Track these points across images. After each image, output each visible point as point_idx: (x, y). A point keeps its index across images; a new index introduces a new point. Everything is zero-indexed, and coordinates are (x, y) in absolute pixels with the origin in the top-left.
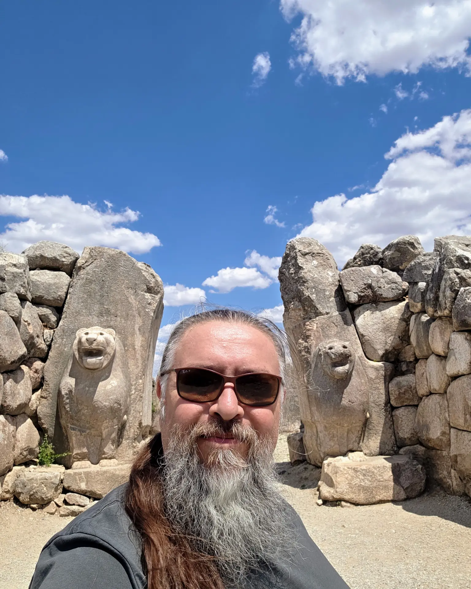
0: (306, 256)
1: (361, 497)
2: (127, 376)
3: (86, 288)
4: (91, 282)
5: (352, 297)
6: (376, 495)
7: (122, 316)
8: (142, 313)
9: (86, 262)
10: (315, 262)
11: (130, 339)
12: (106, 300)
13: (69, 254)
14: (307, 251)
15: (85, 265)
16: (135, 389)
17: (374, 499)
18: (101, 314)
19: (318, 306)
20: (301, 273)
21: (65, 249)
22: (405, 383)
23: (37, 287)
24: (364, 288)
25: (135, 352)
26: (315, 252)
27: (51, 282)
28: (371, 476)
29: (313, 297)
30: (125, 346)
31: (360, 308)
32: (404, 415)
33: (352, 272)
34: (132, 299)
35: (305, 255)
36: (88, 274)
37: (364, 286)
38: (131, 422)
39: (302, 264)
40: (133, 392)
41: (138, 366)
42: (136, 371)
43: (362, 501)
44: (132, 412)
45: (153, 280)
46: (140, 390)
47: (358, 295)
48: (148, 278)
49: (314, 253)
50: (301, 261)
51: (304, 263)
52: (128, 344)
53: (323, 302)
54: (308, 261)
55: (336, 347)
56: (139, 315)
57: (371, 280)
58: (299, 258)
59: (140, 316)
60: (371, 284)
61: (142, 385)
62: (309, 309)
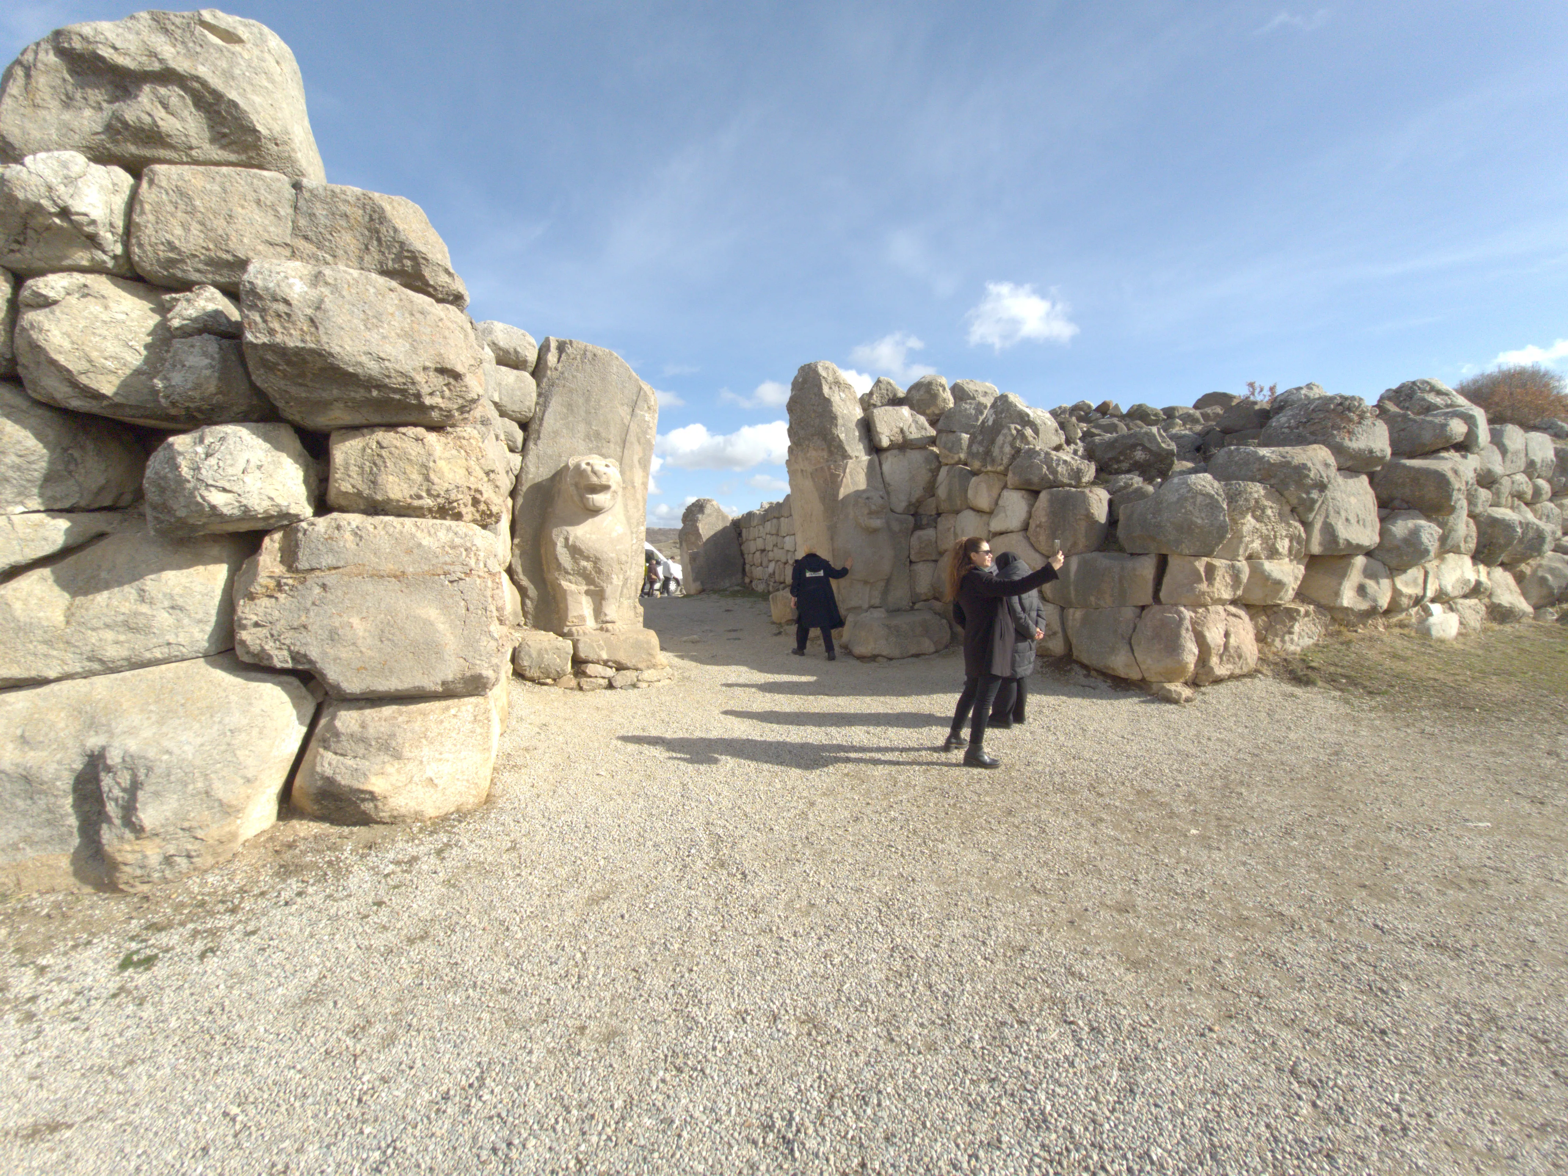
0: (833, 387)
1: (896, 653)
5: (884, 440)
6: (910, 650)
7: (616, 443)
10: (842, 394)
12: (595, 419)
15: (559, 365)
17: (908, 654)
18: (588, 437)
19: (847, 448)
20: (828, 406)
22: (926, 537)
27: (513, 385)
28: (902, 632)
29: (841, 436)
31: (888, 454)
32: (922, 571)
33: (885, 412)
37: (896, 430)
43: (897, 656)
49: (840, 383)
53: (851, 443)
54: (833, 392)
56: (639, 442)
57: (902, 423)
58: (824, 386)
60: (902, 428)
62: (836, 451)
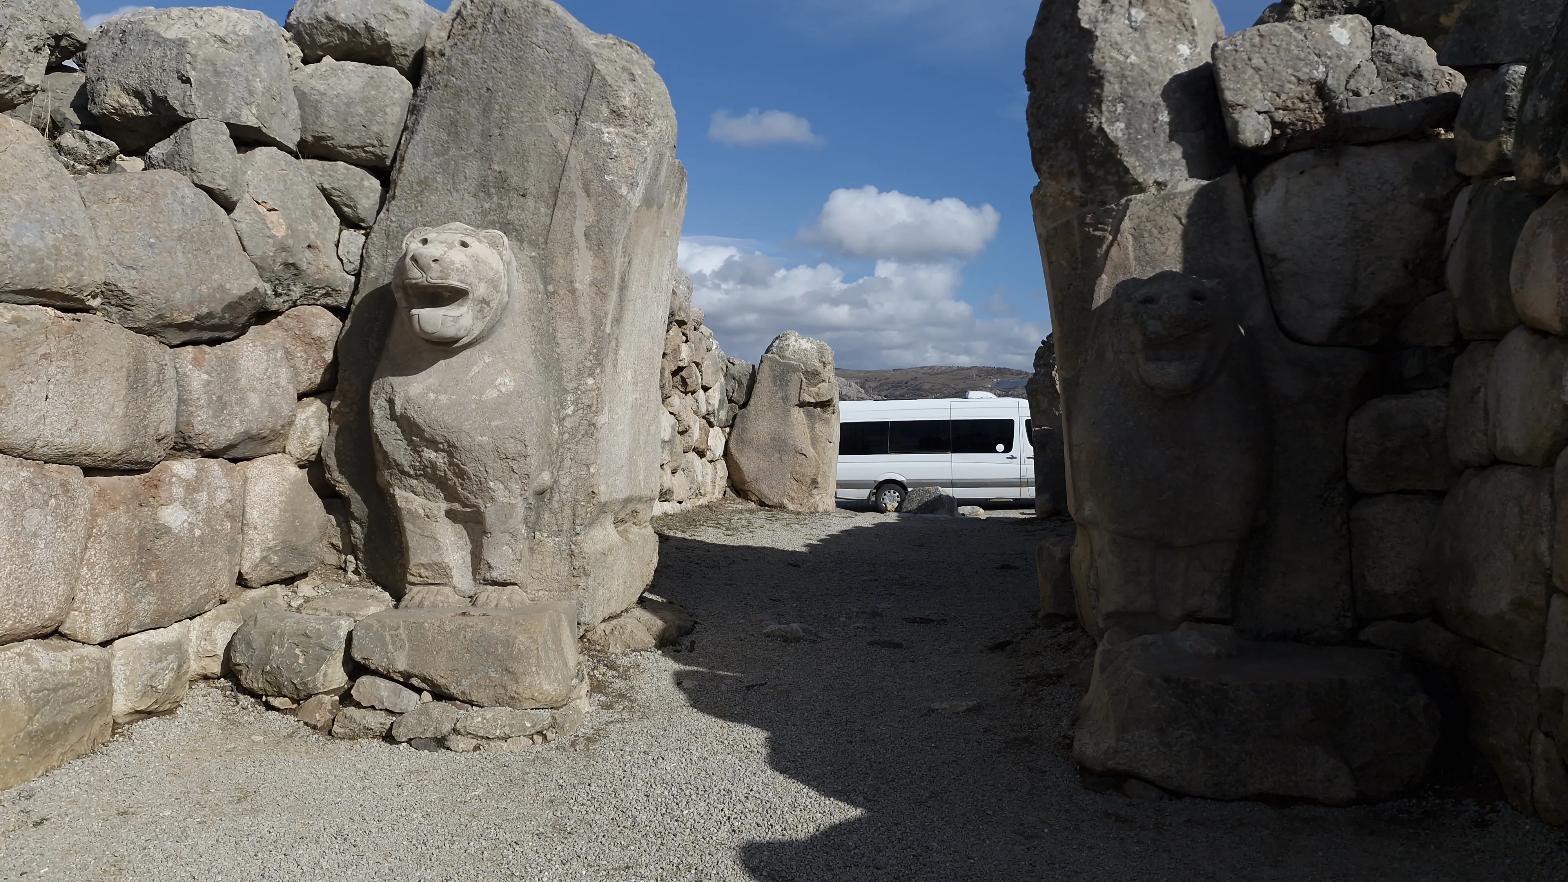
2: (551, 365)
3: (446, 113)
4: (457, 94)
7: (539, 197)
8: (595, 187)
10: (1136, 15)
11: (560, 261)
13: (405, 13)
16: (576, 402)
18: (483, 187)
19: (1130, 161)
24: (1295, 97)
30: (546, 280)
38: (564, 490)
39: (1091, 22)
40: (569, 411)
41: (584, 340)
42: (577, 354)
44: (567, 463)
46: (590, 406)
47: (1273, 121)
50: (1089, 11)
51: (1101, 18)
52: (557, 277)
53: (1147, 147)
54: (1112, 11)
56: (587, 192)
57: (1327, 66)
59: (588, 195)
60: (1325, 81)
61: (594, 393)
62: (1101, 173)
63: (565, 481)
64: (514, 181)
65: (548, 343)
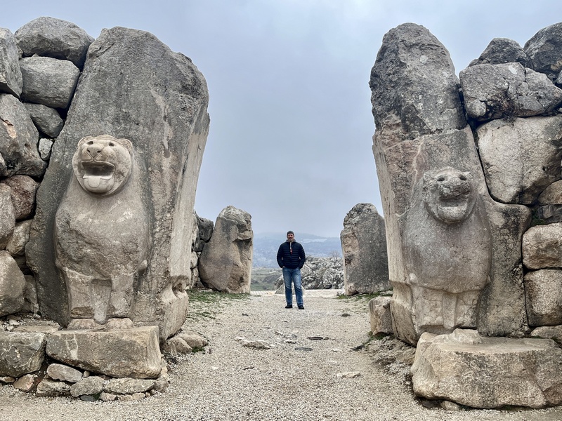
0: (412, 50)
1: (476, 399)
2: (149, 206)
3: (99, 83)
4: (105, 75)
5: (477, 108)
6: (499, 397)
7: (146, 125)
8: (174, 121)
9: (100, 48)
10: (424, 58)
11: (155, 156)
12: (125, 101)
13: (79, 36)
14: (413, 41)
15: (99, 52)
16: (161, 226)
17: (496, 403)
18: (117, 120)
19: (427, 120)
20: (403, 72)
21: (72, 29)
22: (547, 236)
23: (31, 78)
24: (495, 96)
25: (162, 175)
26: (426, 43)
27: (50, 73)
28: (492, 367)
29: (420, 106)
30: (148, 165)
31: (488, 125)
32: (543, 282)
33: (479, 71)
34: (160, 100)
35: (410, 47)
36: (101, 64)
37: (496, 92)
38: (153, 269)
39: (405, 60)
40: (157, 230)
41: (166, 195)
42: (162, 201)
43: (477, 404)
44: (156, 256)
45: (191, 76)
46: (168, 228)
47: (487, 105)
48: (183, 72)
49: (423, 45)
50: (403, 55)
51: (409, 59)
52: (153, 164)
53: (433, 114)
54: (414, 56)
55: (449, 178)
56: (169, 123)
58: (401, 50)
59: (170, 125)
61: (170, 221)
62: (412, 125)
63: (154, 266)
64: (133, 116)
65: (148, 196)
